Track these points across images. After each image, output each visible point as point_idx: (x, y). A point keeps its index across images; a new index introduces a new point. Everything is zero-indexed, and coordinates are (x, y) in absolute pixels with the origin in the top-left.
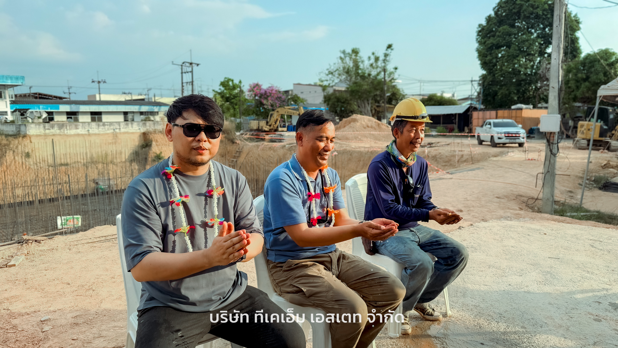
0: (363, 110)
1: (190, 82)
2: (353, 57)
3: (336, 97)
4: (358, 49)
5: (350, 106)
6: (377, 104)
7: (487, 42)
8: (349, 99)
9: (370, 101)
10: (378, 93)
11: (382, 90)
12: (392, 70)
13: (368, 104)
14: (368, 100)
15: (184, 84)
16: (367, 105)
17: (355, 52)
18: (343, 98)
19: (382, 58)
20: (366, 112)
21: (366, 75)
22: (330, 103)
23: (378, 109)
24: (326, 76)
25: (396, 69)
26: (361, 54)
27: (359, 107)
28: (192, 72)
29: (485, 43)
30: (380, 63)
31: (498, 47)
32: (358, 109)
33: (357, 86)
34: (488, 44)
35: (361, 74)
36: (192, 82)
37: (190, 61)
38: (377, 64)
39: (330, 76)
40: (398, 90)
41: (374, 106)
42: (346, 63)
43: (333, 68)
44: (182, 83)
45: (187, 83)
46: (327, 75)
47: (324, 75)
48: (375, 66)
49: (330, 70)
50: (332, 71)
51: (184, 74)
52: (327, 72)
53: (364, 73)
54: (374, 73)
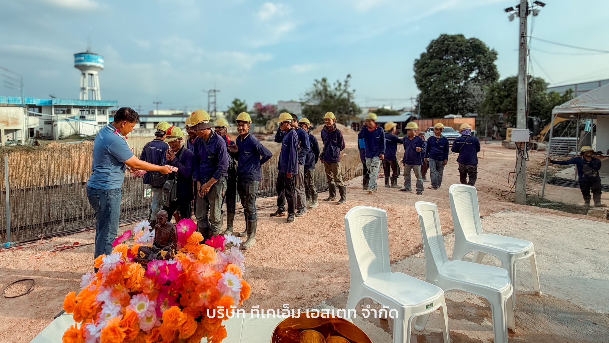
1: (213, 102)
2: (323, 83)
3: (311, 111)
4: (326, 78)
7: (423, 71)
10: (341, 107)
11: (345, 105)
12: (352, 92)
15: (210, 104)
17: (324, 80)
18: (316, 111)
19: (343, 83)
22: (307, 113)
23: (341, 118)
24: (304, 97)
25: (354, 91)
26: (328, 81)
28: (215, 96)
29: (420, 72)
30: (342, 87)
31: (431, 74)
33: (326, 103)
34: (423, 72)
35: (329, 95)
36: (215, 102)
39: (307, 96)
40: (355, 105)
42: (318, 87)
43: (309, 91)
50: (308, 93)
51: (210, 98)
52: (305, 94)
53: (331, 94)
54: (338, 94)
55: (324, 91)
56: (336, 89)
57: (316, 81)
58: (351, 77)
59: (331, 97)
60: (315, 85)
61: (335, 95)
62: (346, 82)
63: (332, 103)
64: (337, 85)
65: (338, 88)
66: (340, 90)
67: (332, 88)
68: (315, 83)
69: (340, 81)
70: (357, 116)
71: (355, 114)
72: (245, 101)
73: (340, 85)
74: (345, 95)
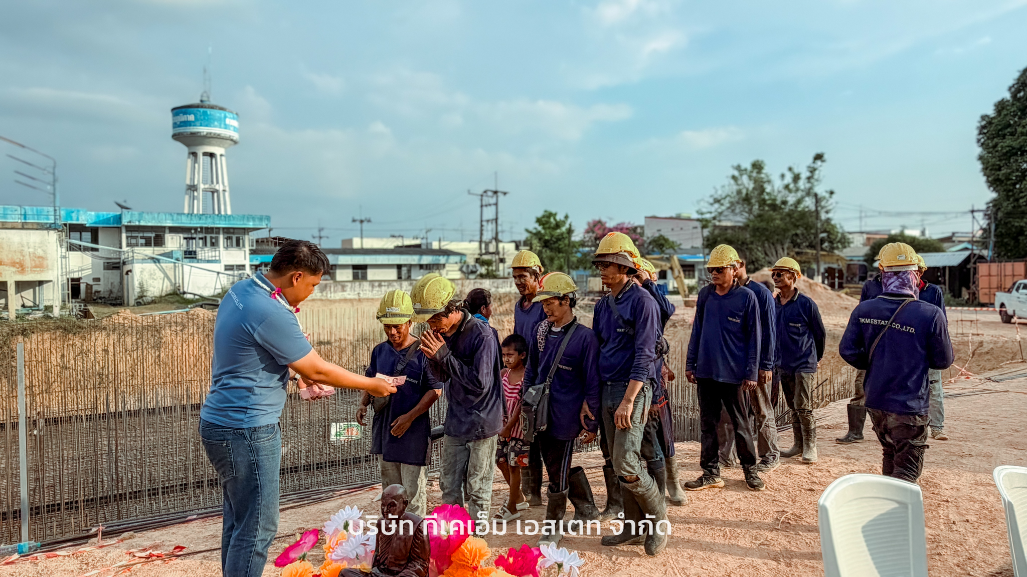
1: (493, 220)
2: (754, 174)
4: (762, 162)
6: (797, 250)
7: (999, 145)
8: (748, 240)
9: (786, 246)
10: (799, 232)
11: (808, 227)
12: (825, 195)
13: (783, 249)
14: (782, 244)
15: (484, 223)
16: (780, 251)
17: (758, 166)
18: (738, 240)
19: (805, 174)
21: (778, 202)
24: (709, 206)
25: (832, 193)
26: (768, 170)
27: (766, 254)
28: (496, 204)
30: (802, 184)
32: (764, 258)
33: (762, 221)
34: (1002, 148)
35: (769, 202)
36: (496, 219)
37: (494, 189)
38: (797, 185)
39: (717, 205)
40: (834, 227)
42: (742, 184)
43: (720, 193)
44: (482, 221)
45: (488, 221)
46: (712, 204)
48: (794, 189)
49: (716, 196)
50: (719, 198)
52: (711, 200)
53: (774, 200)
54: (791, 199)
55: (756, 193)
56: (787, 187)
57: (738, 168)
58: (823, 161)
59: (774, 207)
60: (734, 177)
61: (784, 203)
62: (813, 170)
63: (778, 222)
64: (789, 178)
65: (792, 186)
66: (797, 190)
67: (775, 186)
68: (736, 173)
69: (796, 171)
70: (837, 252)
71: (832, 248)
72: (566, 217)
73: (796, 178)
74: (809, 203)
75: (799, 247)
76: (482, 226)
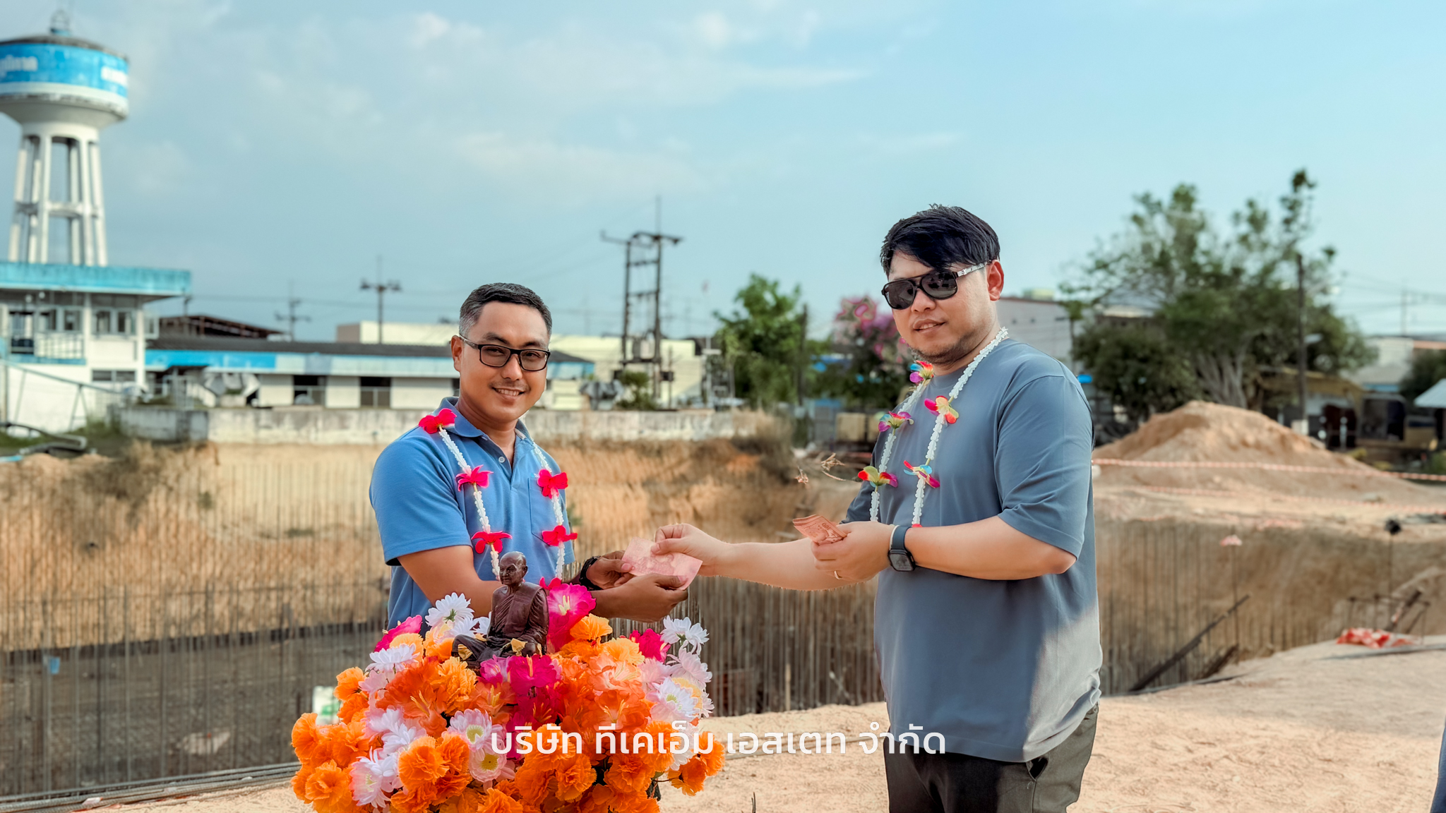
0: (1214, 385)
1: (649, 294)
2: (1177, 213)
3: (1119, 343)
4: (1193, 188)
5: (1168, 373)
6: (1264, 368)
8: (1164, 346)
9: (1241, 358)
10: (1268, 331)
11: (1288, 322)
12: (1320, 256)
13: (1234, 365)
14: (1233, 355)
15: (633, 300)
16: (1228, 369)
17: (1184, 198)
18: (1143, 346)
19: (1277, 214)
20: (1226, 392)
21: (1226, 269)
22: (1100, 360)
23: (1266, 385)
24: (1087, 276)
25: (1330, 253)
26: (1204, 204)
27: (1199, 375)
28: (658, 262)
30: (1273, 232)
32: (1196, 383)
33: (1193, 307)
35: (1208, 269)
36: (657, 293)
37: (653, 231)
38: (1263, 236)
39: (1100, 275)
40: (1339, 323)
41: (1254, 375)
42: (1154, 233)
43: (1109, 249)
44: (627, 295)
45: (640, 295)
46: (1090, 272)
47: (1079, 273)
48: (1256, 244)
49: (1100, 256)
50: (1107, 260)
51: (634, 270)
52: (1090, 263)
53: (1218, 266)
54: (1252, 264)
55: (1181, 251)
56: (1244, 239)
57: (1145, 200)
59: (1221, 280)
60: (1137, 219)
61: (1237, 272)
62: (1294, 206)
63: (1226, 310)
64: (1245, 223)
65: (1253, 238)
66: (1265, 246)
67: (1220, 237)
68: (1141, 210)
69: (1262, 206)
70: (1344, 374)
71: (1336, 367)
72: (797, 290)
73: (1257, 222)
74: (1286, 275)
75: (1268, 361)
76: (627, 305)
